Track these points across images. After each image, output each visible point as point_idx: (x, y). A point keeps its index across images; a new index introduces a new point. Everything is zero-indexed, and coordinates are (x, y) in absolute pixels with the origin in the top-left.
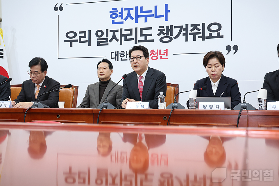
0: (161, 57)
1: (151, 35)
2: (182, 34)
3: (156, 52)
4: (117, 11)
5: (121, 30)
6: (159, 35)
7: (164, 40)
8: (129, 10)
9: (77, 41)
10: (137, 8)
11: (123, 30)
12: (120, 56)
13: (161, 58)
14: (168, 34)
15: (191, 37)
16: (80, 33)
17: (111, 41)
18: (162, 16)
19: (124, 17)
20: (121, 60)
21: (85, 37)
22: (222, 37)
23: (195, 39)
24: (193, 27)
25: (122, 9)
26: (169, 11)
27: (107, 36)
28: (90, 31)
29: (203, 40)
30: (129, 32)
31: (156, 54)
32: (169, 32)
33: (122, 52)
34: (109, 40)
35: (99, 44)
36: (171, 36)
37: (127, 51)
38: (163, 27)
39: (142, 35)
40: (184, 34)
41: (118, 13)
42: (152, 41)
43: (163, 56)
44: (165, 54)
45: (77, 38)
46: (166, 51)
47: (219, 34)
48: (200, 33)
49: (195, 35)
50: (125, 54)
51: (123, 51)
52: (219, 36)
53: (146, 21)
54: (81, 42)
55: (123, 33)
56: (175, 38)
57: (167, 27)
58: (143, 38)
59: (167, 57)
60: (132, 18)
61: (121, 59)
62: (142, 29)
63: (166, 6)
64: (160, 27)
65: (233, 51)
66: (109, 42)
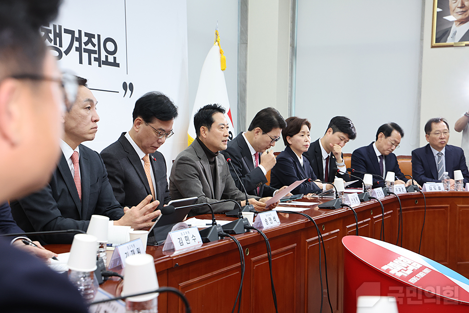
2: (74, 48)
22: (118, 65)
23: (90, 62)
24: (87, 38)
29: (100, 66)
32: (58, 39)
36: (60, 48)
40: (77, 49)
47: (115, 58)
48: (95, 52)
49: (89, 53)
52: (115, 63)
56: (67, 52)
65: (129, 91)
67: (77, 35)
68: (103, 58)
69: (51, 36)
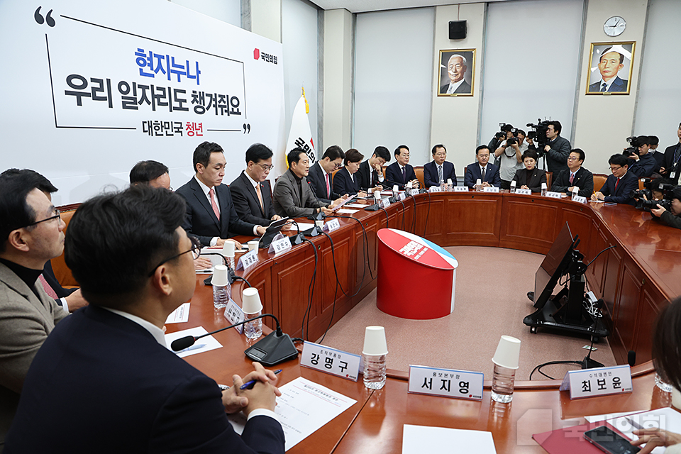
0: (197, 132)
1: (185, 101)
2: (212, 105)
3: (191, 126)
4: (145, 55)
5: (152, 86)
7: (198, 110)
8: (160, 57)
9: (88, 95)
10: (168, 56)
11: (155, 89)
12: (155, 128)
14: (200, 103)
15: (219, 109)
16: (93, 80)
17: (141, 103)
18: (194, 77)
19: (155, 67)
20: (157, 135)
21: (101, 90)
22: (240, 114)
23: (222, 113)
24: (220, 98)
25: (151, 53)
26: (200, 72)
27: (135, 94)
28: (108, 81)
29: (229, 115)
30: (161, 93)
31: (192, 129)
32: (202, 101)
33: (156, 124)
34: (138, 100)
35: (124, 106)
36: (203, 106)
37: (161, 122)
38: (196, 92)
39: (176, 100)
40: (214, 106)
41: (146, 59)
42: (187, 109)
43: (199, 132)
44: (200, 129)
45: (88, 90)
46: (200, 125)
47: (238, 109)
48: (225, 107)
49: (222, 108)
50: (160, 126)
51: (158, 122)
52: (238, 113)
53: (179, 80)
54: (95, 98)
55: (155, 94)
56: (207, 109)
57: (200, 93)
58: (178, 104)
60: (164, 72)
61: (156, 133)
62: (176, 91)
63: (197, 64)
64: (194, 92)
65: (247, 130)
66: (138, 105)
67: (214, 97)
68: (231, 110)
69: (198, 99)
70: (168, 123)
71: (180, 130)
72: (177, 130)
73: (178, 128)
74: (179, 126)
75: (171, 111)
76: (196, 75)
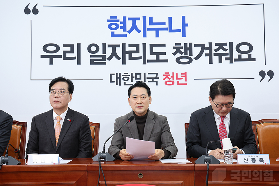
0: (178, 82)
1: (164, 53)
2: (204, 54)
3: (171, 76)
4: (118, 21)
5: (124, 45)
6: (175, 54)
7: (182, 60)
8: (134, 20)
9: (60, 56)
10: (144, 18)
11: (127, 46)
12: (123, 79)
13: (178, 84)
14: (186, 54)
15: (216, 59)
16: (65, 46)
17: (109, 59)
18: (179, 31)
19: (128, 29)
21: (72, 51)
22: (254, 60)
23: (220, 61)
24: (218, 46)
25: (125, 18)
26: (187, 25)
27: (104, 51)
28: (79, 45)
29: (231, 62)
30: (134, 49)
31: (172, 78)
32: (188, 51)
33: (126, 75)
34: (107, 57)
35: (92, 62)
36: (190, 56)
37: (132, 74)
38: (180, 44)
39: (152, 53)
40: (206, 55)
41: (119, 23)
42: (166, 61)
43: (181, 81)
44: (183, 79)
45: (60, 53)
46: (184, 75)
47: (250, 56)
48: (227, 54)
49: (220, 56)
50: (130, 77)
51: (127, 73)
52: (250, 59)
53: (157, 35)
54: (65, 58)
55: (127, 50)
56: (196, 58)
57: (186, 45)
58: (154, 57)
59: (185, 82)
60: (139, 31)
61: (125, 83)
62: (152, 46)
63: (184, 18)
64: (176, 44)
65: (267, 77)
66: (107, 61)
67: (207, 46)
68: (235, 57)
69: (183, 50)
70: (140, 74)
71: (155, 80)
72: (151, 80)
73: (153, 78)
74: (154, 76)
75: (144, 63)
76: (181, 28)
